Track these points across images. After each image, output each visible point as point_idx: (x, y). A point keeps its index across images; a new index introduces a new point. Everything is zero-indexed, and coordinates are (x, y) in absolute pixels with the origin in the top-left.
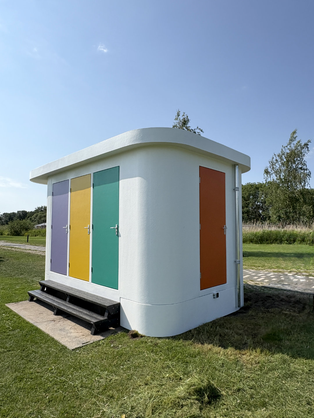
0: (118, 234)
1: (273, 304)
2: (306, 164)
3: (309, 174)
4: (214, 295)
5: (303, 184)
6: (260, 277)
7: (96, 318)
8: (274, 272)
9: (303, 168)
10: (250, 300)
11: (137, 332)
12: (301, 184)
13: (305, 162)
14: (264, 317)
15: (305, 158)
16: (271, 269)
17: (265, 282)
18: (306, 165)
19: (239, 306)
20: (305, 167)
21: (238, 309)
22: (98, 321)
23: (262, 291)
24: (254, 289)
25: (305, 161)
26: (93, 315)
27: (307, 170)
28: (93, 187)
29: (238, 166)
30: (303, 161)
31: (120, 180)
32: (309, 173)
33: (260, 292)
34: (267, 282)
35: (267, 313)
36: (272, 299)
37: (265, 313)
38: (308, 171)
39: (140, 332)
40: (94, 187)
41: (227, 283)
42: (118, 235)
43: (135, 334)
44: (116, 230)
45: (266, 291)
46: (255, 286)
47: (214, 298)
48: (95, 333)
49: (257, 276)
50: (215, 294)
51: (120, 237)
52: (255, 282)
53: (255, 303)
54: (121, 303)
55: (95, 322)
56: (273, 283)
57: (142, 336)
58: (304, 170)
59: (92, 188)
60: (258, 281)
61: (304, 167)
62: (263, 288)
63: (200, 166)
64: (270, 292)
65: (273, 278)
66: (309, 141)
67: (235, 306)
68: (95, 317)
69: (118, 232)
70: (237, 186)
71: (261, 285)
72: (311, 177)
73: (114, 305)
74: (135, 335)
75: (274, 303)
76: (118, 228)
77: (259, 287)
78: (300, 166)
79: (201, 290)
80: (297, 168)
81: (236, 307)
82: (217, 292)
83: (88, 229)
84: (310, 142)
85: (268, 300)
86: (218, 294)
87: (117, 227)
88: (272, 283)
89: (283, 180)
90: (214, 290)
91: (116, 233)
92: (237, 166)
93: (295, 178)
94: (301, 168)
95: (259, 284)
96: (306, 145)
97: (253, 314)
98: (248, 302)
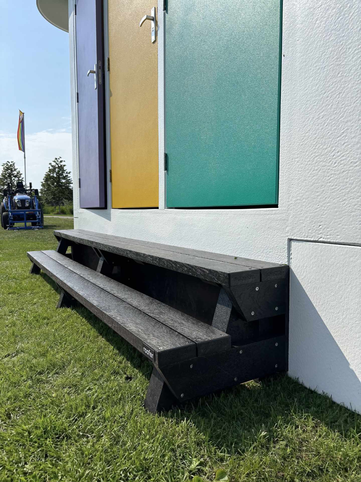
7: (172, 330)
22: (179, 343)
26: (161, 313)
54: (293, 267)
55: (161, 349)
68: (170, 323)
73: (261, 272)
83: (153, 23)
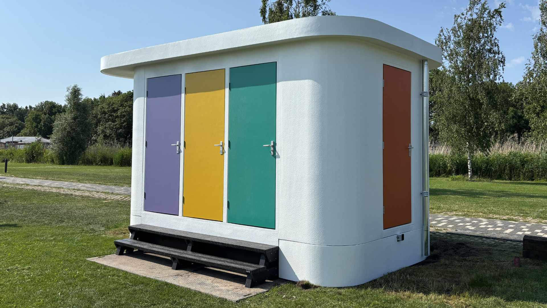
0: (274, 154)
1: (468, 253)
2: (498, 45)
3: (503, 60)
4: (398, 237)
5: (491, 77)
6: (439, 222)
7: (250, 266)
8: (456, 215)
9: (493, 51)
10: (437, 249)
11: (308, 282)
12: (489, 77)
13: (496, 41)
14: (462, 266)
15: (496, 35)
16: (451, 212)
17: (449, 228)
18: (498, 47)
19: (426, 254)
20: (496, 49)
21: (424, 257)
22: (255, 269)
23: (449, 238)
24: (438, 236)
25: (496, 39)
26: (242, 263)
27: (499, 53)
28: (230, 89)
29: (427, 61)
30: (493, 38)
31: (278, 82)
32: (501, 59)
33: (446, 240)
34: (452, 228)
35: (464, 261)
36: (466, 247)
37: (462, 261)
38: (500, 56)
39: (313, 282)
40: (232, 89)
41: (412, 223)
42: (274, 156)
43: (305, 284)
44: (272, 149)
45: (455, 238)
46: (437, 232)
47: (398, 241)
48: (253, 285)
49: (436, 221)
50: (400, 235)
51: (279, 157)
52: (436, 228)
53: (444, 251)
54: (279, 247)
55: (252, 270)
56: (461, 228)
57: (316, 287)
58: (495, 53)
59: (227, 90)
60: (439, 227)
61: (494, 49)
62: (449, 235)
63: (383, 64)
64: (461, 239)
65: (459, 223)
66: (503, 6)
67: (420, 253)
68: (248, 265)
69: (275, 150)
70: (425, 91)
71: (444, 231)
72: (505, 66)
73: (272, 249)
74: (307, 286)
75: (469, 251)
76: (274, 146)
77: (443, 233)
78: (487, 47)
79: (384, 229)
80: (482, 49)
81: (422, 255)
82: (403, 234)
83: (221, 148)
84: (505, 7)
85: (460, 247)
86: (403, 236)
87: (272, 144)
88: (459, 229)
89: (461, 69)
90: (398, 230)
91: (272, 153)
92: (426, 63)
93: (480, 66)
94: (490, 51)
95: (441, 230)
96: (498, 12)
97: (447, 262)
98: (435, 250)
